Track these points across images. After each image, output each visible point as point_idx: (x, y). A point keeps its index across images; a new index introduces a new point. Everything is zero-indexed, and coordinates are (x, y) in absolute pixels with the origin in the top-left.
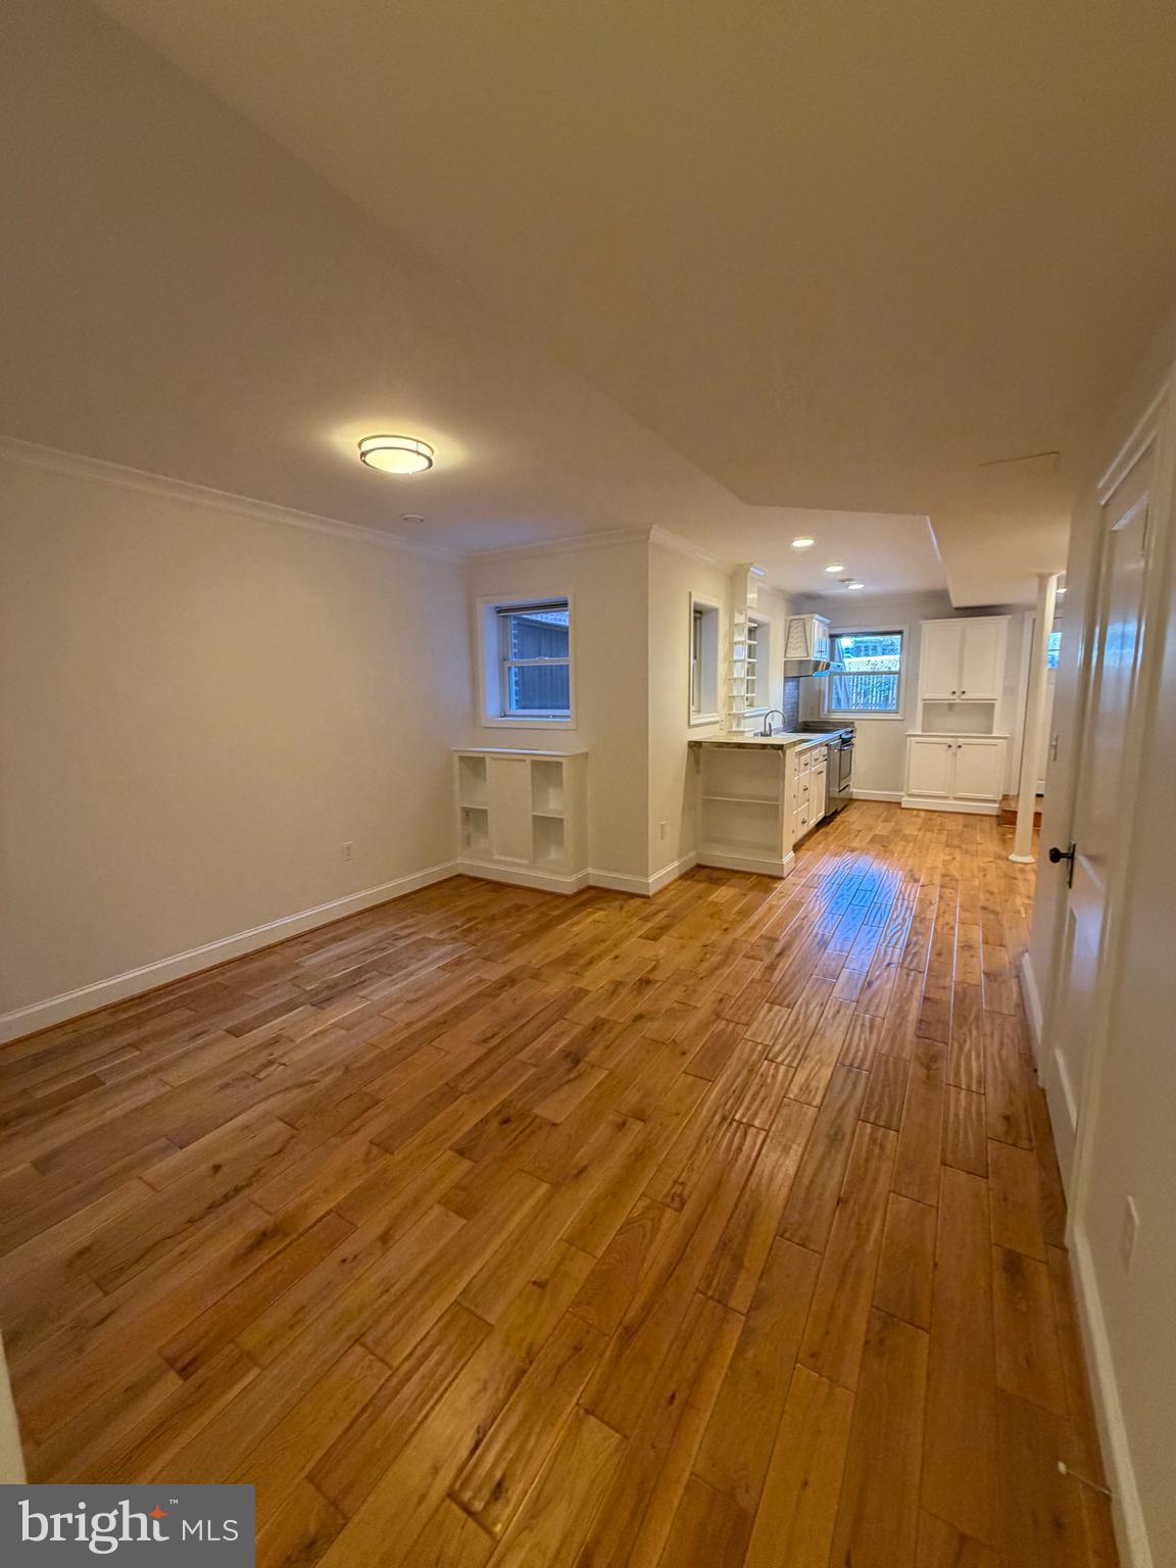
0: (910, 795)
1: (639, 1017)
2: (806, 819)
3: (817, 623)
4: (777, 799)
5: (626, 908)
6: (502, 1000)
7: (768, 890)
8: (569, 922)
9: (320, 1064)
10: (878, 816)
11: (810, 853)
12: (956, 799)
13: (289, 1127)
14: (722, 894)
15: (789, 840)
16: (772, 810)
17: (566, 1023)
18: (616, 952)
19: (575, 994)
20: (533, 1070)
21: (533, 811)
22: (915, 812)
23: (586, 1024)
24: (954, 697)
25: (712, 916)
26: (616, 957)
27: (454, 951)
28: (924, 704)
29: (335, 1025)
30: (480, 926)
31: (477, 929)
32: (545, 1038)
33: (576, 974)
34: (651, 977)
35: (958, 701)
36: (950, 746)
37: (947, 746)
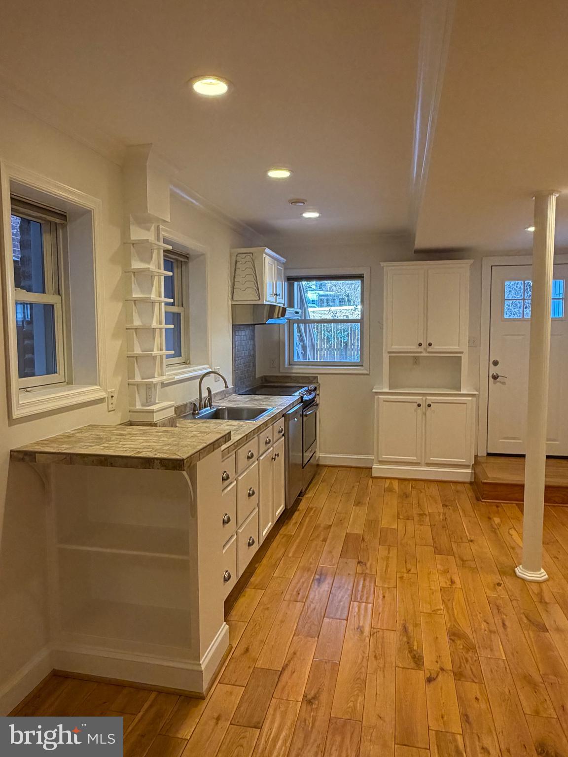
0: (381, 462)
3: (268, 260)
12: (428, 464)
24: (420, 349)
28: (390, 357)
35: (424, 354)
36: (419, 405)
37: (416, 405)
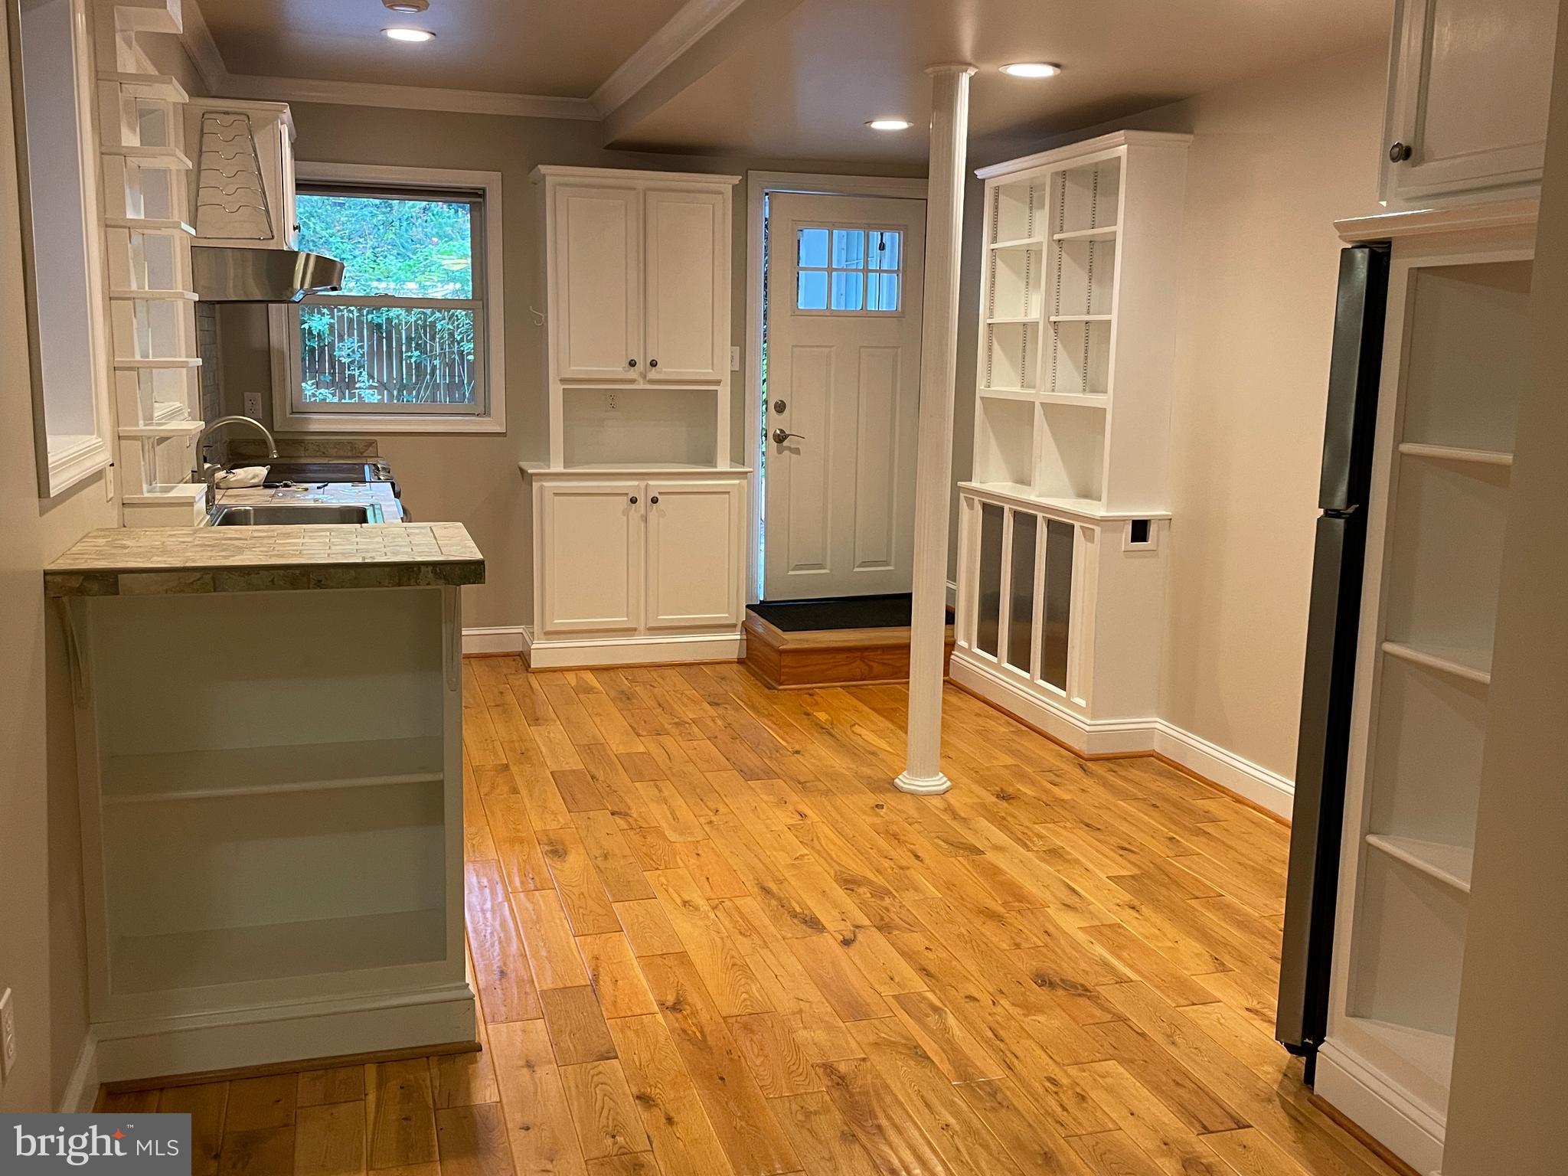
0: (550, 634)
12: (653, 630)
24: (633, 374)
28: (565, 391)
35: (641, 386)
36: (634, 501)
37: (625, 500)
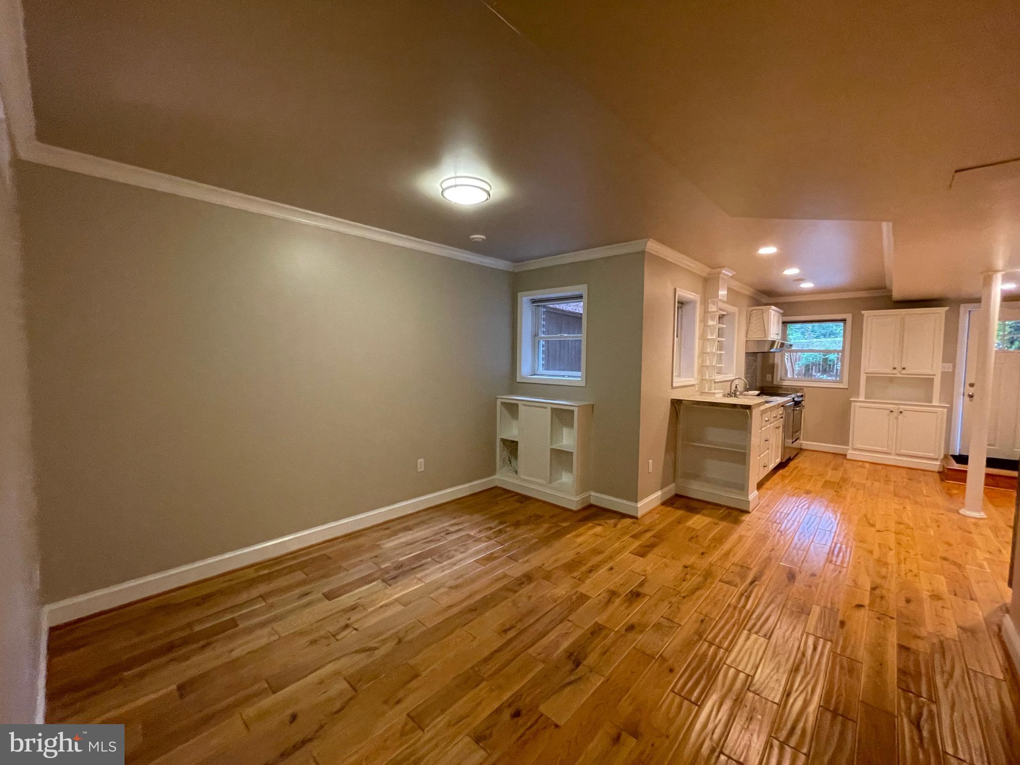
0: (855, 449)
1: (631, 628)
2: (767, 464)
3: (773, 312)
4: (745, 448)
5: (619, 526)
6: (519, 596)
7: (737, 522)
8: (574, 533)
9: (381, 634)
10: (827, 465)
11: (770, 492)
12: (898, 455)
13: (350, 688)
14: (698, 521)
15: (754, 480)
16: (741, 457)
17: (570, 624)
18: (611, 564)
19: (577, 598)
20: (541, 666)
21: (551, 445)
22: (860, 464)
23: (587, 627)
24: (895, 372)
25: (691, 539)
26: (611, 569)
27: (487, 548)
28: (867, 376)
29: (396, 600)
30: (508, 529)
31: (506, 532)
32: (552, 636)
33: (579, 580)
34: (641, 590)
35: (899, 375)
36: (892, 412)
37: (888, 412)
